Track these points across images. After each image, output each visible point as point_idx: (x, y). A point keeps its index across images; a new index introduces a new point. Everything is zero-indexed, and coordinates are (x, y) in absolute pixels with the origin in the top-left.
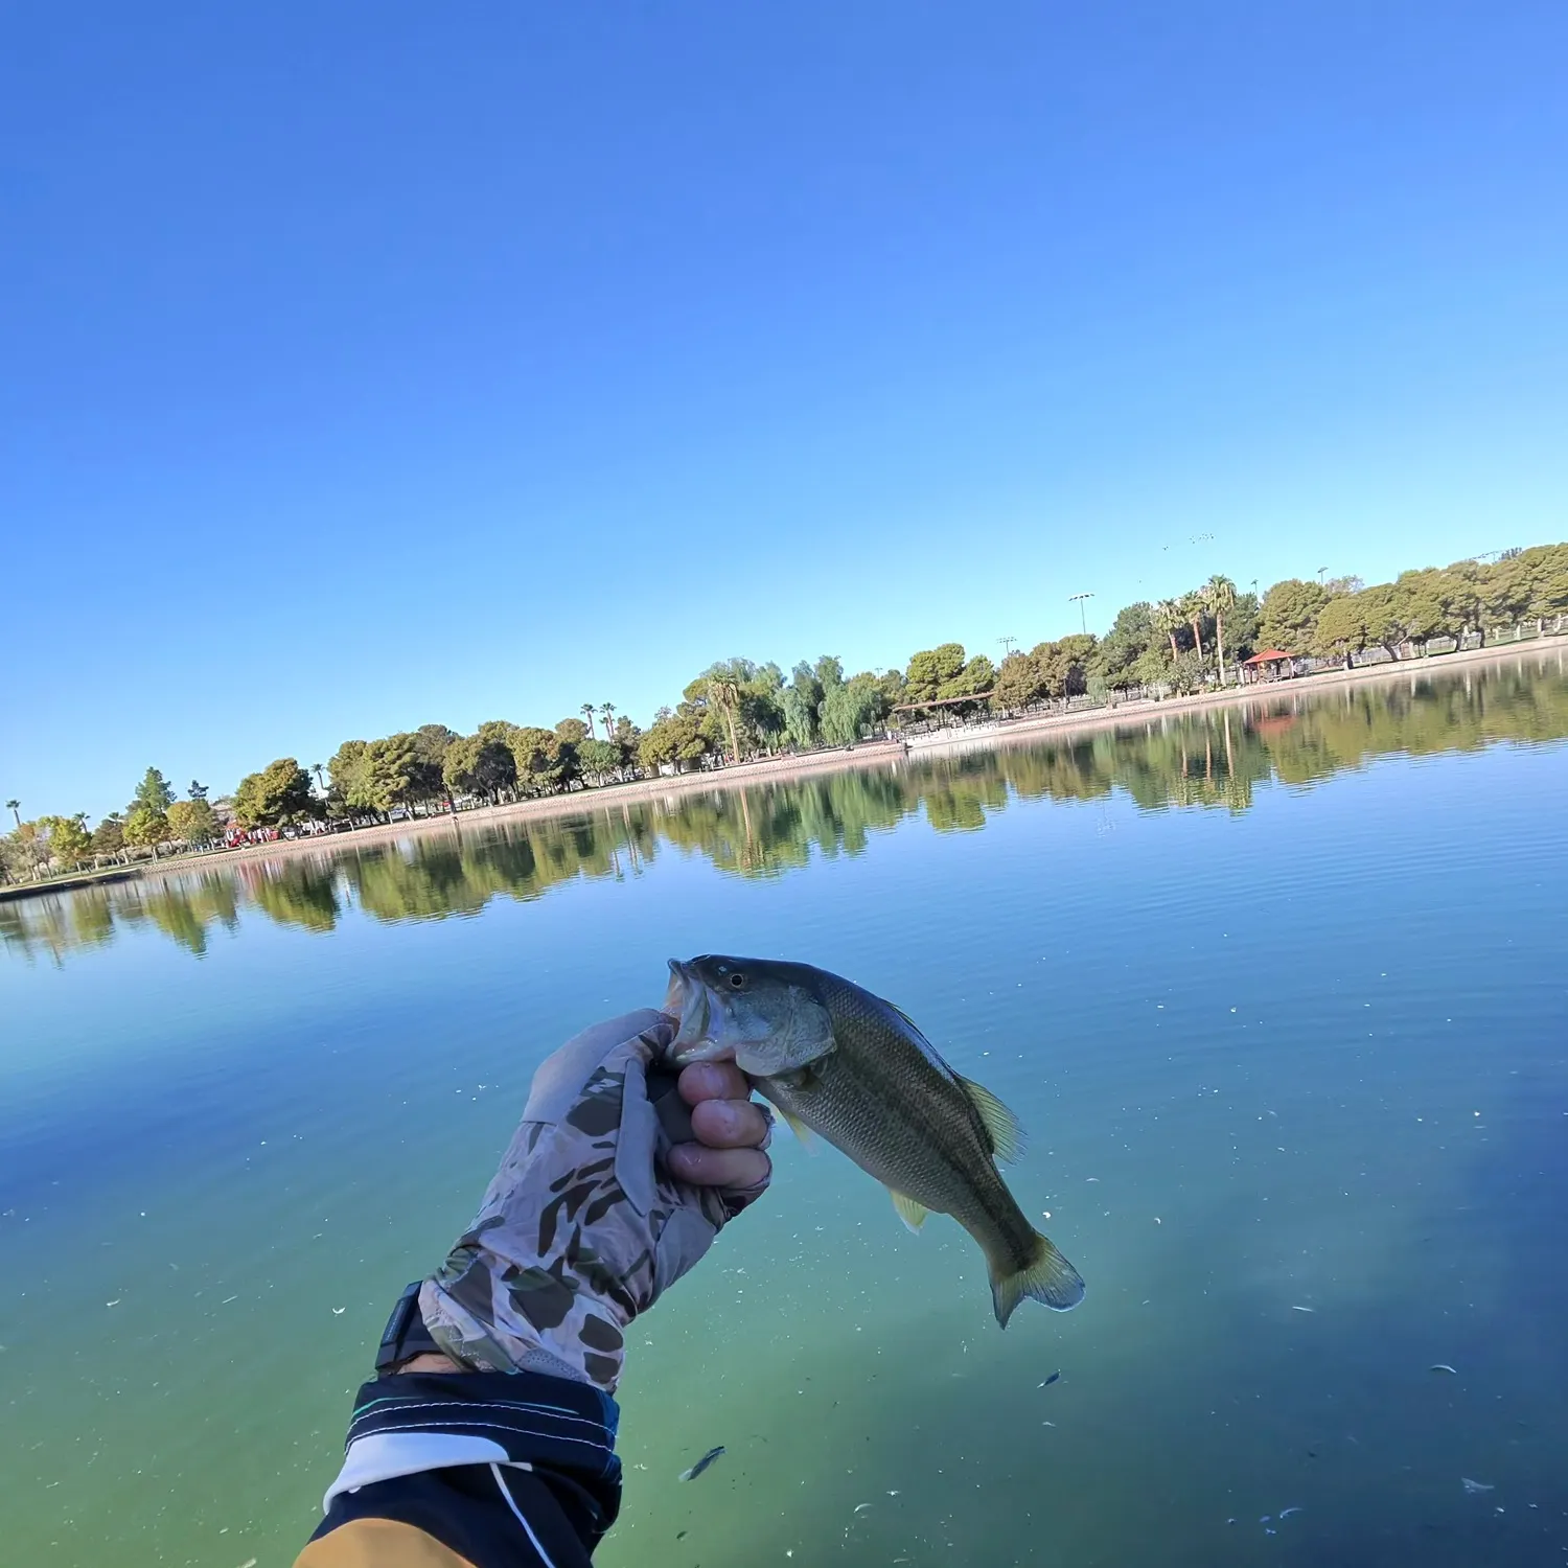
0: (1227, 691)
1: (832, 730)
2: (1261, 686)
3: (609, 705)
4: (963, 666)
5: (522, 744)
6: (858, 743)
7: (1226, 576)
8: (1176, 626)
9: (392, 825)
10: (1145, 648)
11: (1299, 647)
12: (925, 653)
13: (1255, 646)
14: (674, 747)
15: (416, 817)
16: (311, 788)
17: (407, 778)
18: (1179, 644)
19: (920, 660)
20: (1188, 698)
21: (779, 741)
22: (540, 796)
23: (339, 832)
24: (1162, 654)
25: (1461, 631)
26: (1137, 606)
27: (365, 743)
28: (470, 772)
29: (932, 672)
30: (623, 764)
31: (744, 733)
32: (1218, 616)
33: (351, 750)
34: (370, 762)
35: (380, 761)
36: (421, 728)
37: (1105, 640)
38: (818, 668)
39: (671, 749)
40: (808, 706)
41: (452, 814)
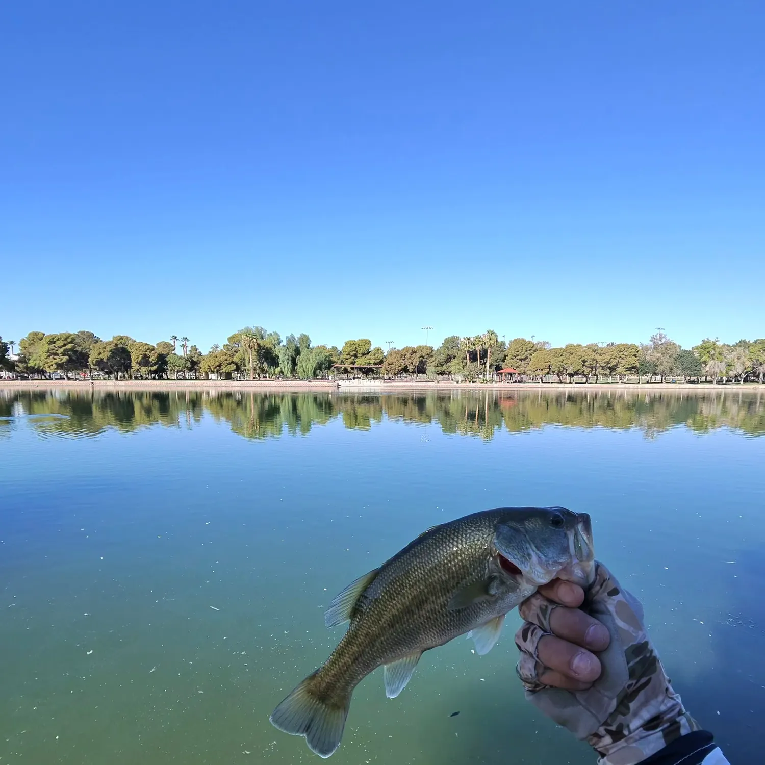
0: (488, 384)
1: (302, 370)
2: (503, 384)
3: (186, 338)
4: (370, 350)
5: (137, 350)
6: (314, 379)
7: (495, 331)
8: (470, 350)
9: (54, 381)
10: (455, 357)
11: (522, 370)
12: (352, 341)
13: (503, 365)
14: (220, 366)
15: (69, 379)
16: (7, 353)
17: (67, 357)
18: (470, 358)
19: (349, 344)
20: (471, 384)
21: (274, 372)
22: (142, 379)
23: (22, 380)
24: (462, 362)
25: (589, 374)
26: (453, 337)
27: (44, 334)
28: (105, 360)
29: (355, 351)
30: (190, 370)
31: (257, 365)
32: (489, 349)
33: (35, 336)
34: (47, 345)
35: (53, 345)
36: (79, 332)
37: (438, 350)
38: (299, 339)
39: (218, 366)
40: (291, 357)
41: (91, 381)
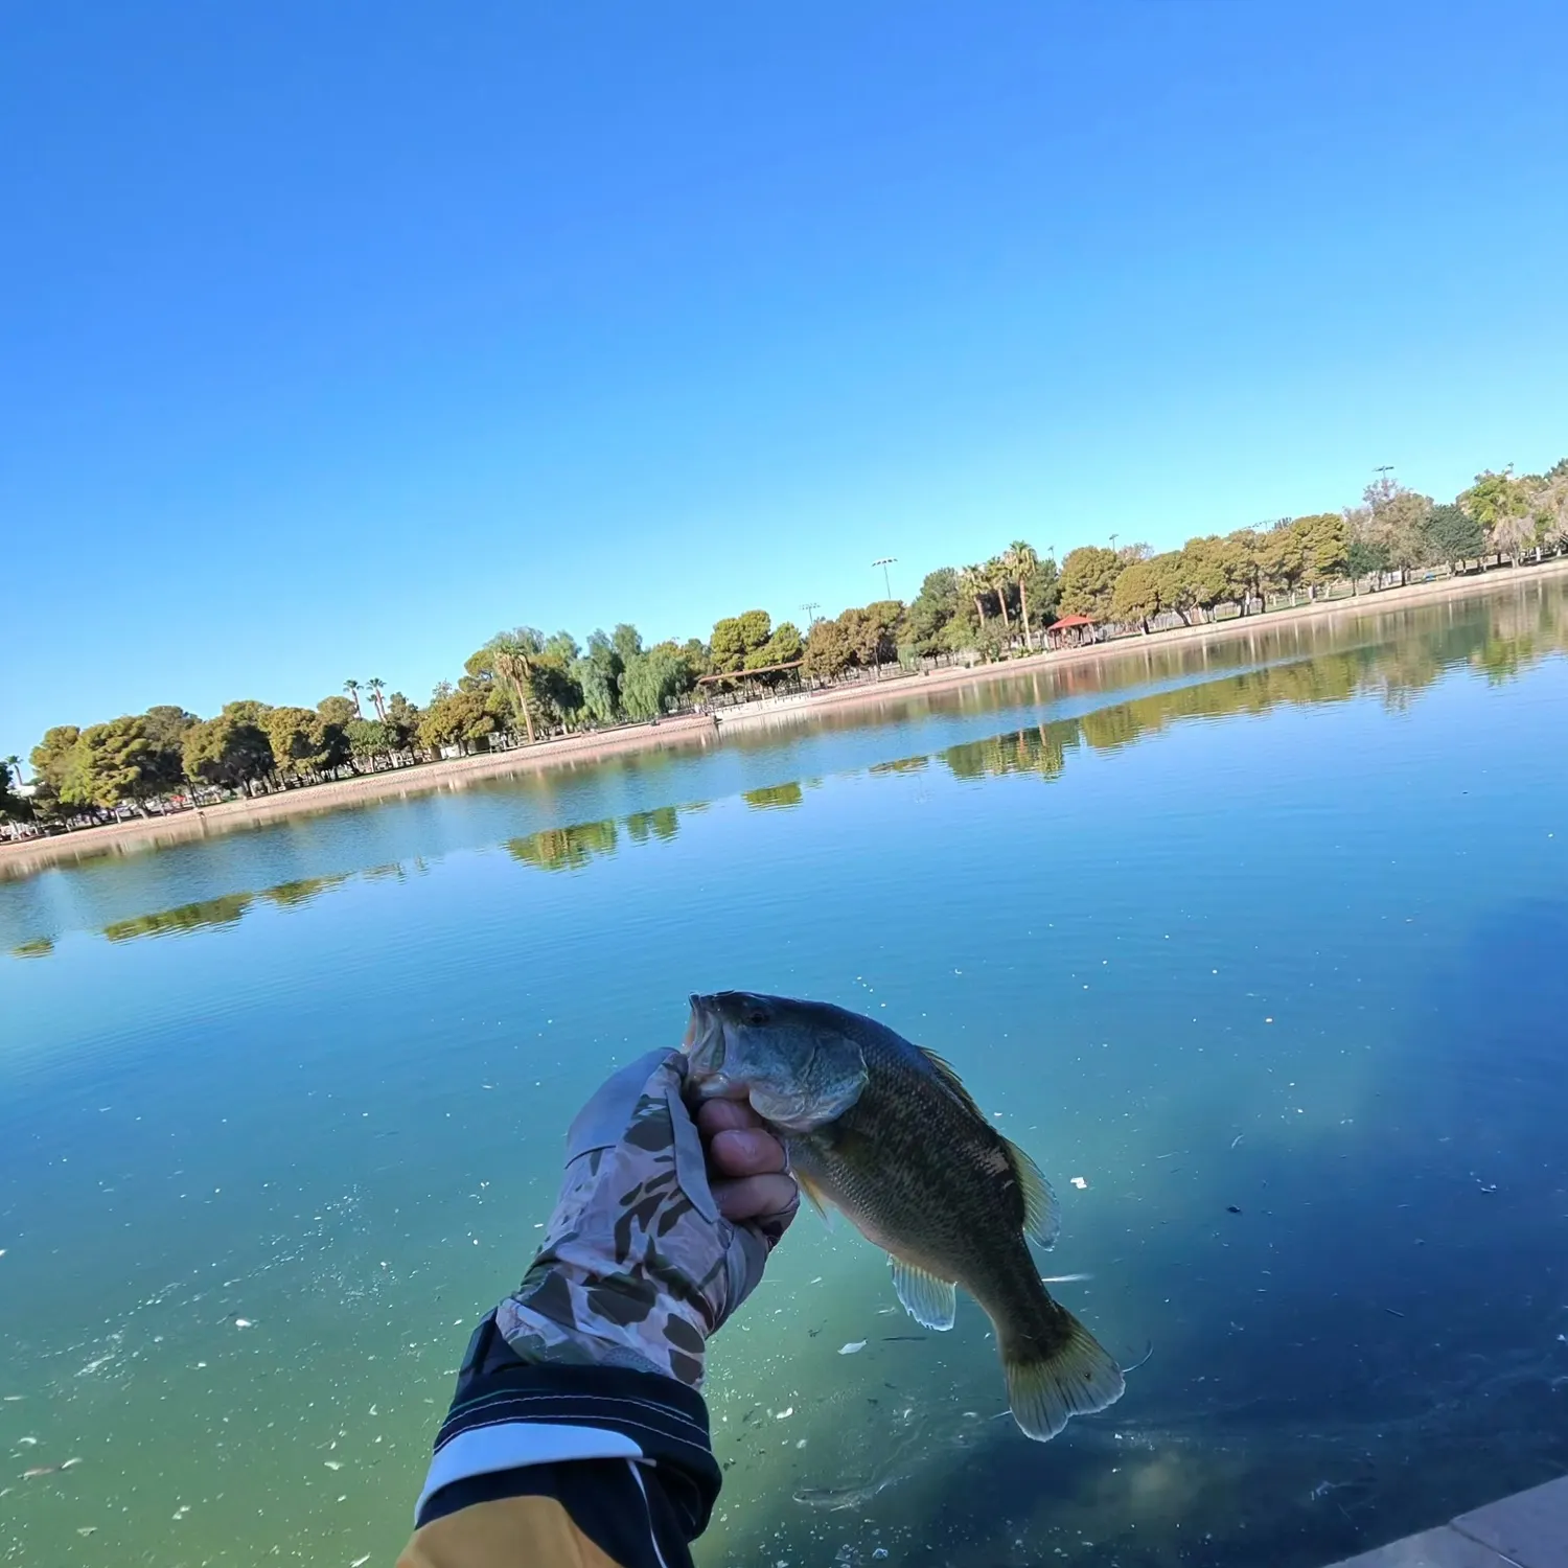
0: (1034, 657)
1: (634, 703)
2: (1066, 652)
3: (377, 680)
4: (769, 633)
5: (278, 726)
6: (664, 717)
7: (1026, 542)
8: (982, 592)
9: (121, 825)
10: (952, 614)
11: (1099, 613)
12: (729, 620)
13: (1059, 612)
14: (460, 726)
15: (150, 814)
16: (10, 784)
17: (136, 769)
18: (985, 610)
19: (724, 628)
20: (998, 664)
21: (577, 717)
22: (302, 785)
23: (52, 835)
24: (970, 620)
25: (1244, 597)
26: (942, 572)
27: (78, 730)
28: (216, 760)
29: (738, 640)
30: (399, 746)
31: (537, 710)
32: (1022, 582)
33: (60, 737)
34: (88, 751)
35: (101, 749)
36: (150, 710)
37: (913, 605)
38: (615, 637)
39: (456, 728)
40: (607, 679)
41: (196, 809)
